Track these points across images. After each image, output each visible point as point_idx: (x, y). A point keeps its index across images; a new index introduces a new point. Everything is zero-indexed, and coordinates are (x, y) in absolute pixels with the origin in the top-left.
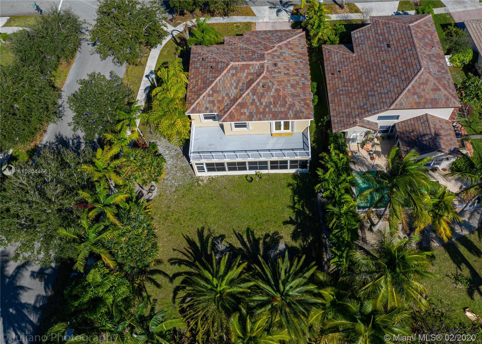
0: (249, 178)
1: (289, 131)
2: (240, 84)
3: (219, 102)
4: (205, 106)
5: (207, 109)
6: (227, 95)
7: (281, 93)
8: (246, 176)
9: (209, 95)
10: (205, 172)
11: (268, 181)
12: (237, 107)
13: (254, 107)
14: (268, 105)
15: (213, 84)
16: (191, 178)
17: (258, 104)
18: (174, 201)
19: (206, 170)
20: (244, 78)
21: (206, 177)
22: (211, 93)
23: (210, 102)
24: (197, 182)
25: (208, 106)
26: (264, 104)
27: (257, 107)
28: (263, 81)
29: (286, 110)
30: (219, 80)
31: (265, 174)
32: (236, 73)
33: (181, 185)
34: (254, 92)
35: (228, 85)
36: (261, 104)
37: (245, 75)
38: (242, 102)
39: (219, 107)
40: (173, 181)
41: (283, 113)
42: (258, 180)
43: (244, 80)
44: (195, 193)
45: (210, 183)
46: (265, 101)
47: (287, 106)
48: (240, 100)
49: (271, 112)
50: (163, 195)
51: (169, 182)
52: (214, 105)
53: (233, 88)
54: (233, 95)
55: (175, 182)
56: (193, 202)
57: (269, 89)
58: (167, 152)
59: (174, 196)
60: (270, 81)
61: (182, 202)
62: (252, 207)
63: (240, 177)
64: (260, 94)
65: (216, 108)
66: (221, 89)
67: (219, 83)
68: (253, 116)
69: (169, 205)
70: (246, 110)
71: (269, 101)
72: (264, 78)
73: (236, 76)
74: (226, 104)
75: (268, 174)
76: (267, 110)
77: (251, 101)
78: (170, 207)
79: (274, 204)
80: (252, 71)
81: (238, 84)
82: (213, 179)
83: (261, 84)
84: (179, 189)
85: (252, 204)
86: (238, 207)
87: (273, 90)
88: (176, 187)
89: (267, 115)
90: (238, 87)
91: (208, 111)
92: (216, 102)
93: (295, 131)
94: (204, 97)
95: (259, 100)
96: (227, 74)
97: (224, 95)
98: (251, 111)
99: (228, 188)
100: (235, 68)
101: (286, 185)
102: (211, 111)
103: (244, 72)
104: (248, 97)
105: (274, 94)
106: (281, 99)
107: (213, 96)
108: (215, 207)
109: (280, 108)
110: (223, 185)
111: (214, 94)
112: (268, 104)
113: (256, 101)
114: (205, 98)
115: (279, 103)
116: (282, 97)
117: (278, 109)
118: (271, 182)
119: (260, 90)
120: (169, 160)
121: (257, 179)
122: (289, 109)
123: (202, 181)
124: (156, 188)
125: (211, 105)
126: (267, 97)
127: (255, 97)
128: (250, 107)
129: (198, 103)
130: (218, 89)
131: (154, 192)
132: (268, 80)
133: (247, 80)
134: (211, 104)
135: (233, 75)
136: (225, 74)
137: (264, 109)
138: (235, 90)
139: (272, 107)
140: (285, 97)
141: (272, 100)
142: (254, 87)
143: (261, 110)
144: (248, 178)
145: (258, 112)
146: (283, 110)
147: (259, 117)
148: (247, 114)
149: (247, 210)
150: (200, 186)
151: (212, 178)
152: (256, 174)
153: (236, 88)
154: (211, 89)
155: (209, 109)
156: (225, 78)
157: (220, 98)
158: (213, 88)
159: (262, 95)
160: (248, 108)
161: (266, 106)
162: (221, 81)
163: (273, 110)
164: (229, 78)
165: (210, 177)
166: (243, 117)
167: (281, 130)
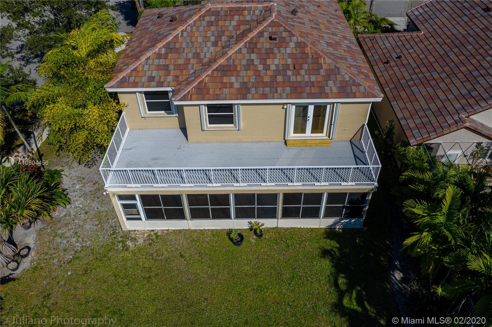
0: (234, 236)
1: (322, 136)
2: (224, 38)
3: (178, 67)
4: (148, 74)
5: (151, 79)
6: (197, 55)
7: (308, 50)
8: (229, 232)
9: (159, 56)
10: (140, 219)
11: (276, 244)
12: (215, 72)
13: (250, 73)
14: (282, 70)
15: (170, 38)
16: (113, 234)
17: (260, 67)
18: (62, 283)
19: (142, 215)
20: (231, 28)
21: (144, 232)
22: (163, 51)
23: (159, 67)
24: (123, 242)
25: (155, 74)
26: (273, 67)
27: (257, 73)
28: (270, 29)
29: (320, 79)
30: (182, 31)
31: (268, 230)
32: (217, 21)
33: (88, 247)
34: (252, 47)
35: (200, 39)
36: (267, 67)
37: (234, 23)
38: (226, 64)
39: (177, 77)
40: (74, 239)
41: (316, 85)
42: (253, 241)
43: (231, 32)
44: (114, 266)
45: (150, 244)
46: (274, 63)
47: (322, 72)
48: (222, 61)
49: (287, 82)
50: (42, 268)
51: (65, 242)
52: (168, 73)
53: (209, 44)
54: (208, 55)
55: (77, 241)
56: (104, 286)
57: (283, 43)
58: (77, 187)
59: (67, 271)
60: (286, 30)
61: (80, 285)
62: (241, 300)
63: (215, 233)
64: (263, 51)
65: (170, 78)
66: (184, 45)
67: (182, 36)
68: (248, 90)
69: (47, 292)
70: (233, 79)
71: (283, 62)
72: (273, 24)
73: (217, 25)
74: (192, 71)
75: (276, 230)
76: (280, 79)
77: (244, 62)
78: (48, 295)
79: (292, 295)
80: (248, 18)
81: (219, 38)
82: (157, 237)
83: (266, 35)
84: (81, 255)
85: (239, 294)
86: (206, 299)
87: (292, 45)
88: (76, 252)
89: (280, 90)
90: (219, 43)
91: (153, 84)
92: (172, 67)
93: (335, 135)
94: (149, 58)
95: (263, 61)
96: (198, 23)
97: (190, 55)
98: (245, 80)
99: (187, 255)
100: (216, 13)
101: (317, 252)
102: (161, 84)
103: (232, 19)
104: (239, 56)
105: (294, 51)
106: (309, 60)
107: (166, 58)
108: (154, 300)
109: (307, 77)
110: (177, 249)
111: (170, 55)
112: (281, 68)
113: (256, 62)
114: (150, 61)
115: (306, 66)
116: (310, 56)
117: (304, 77)
118: (283, 245)
119: (264, 43)
120: (77, 200)
121: (253, 239)
122: (328, 77)
123: (134, 240)
124: (33, 253)
125: (162, 73)
126: (278, 56)
127: (253, 56)
128: (243, 73)
129: (135, 70)
130: (178, 46)
131: (24, 260)
132: (281, 29)
133: (238, 32)
134: (160, 72)
135: (210, 24)
136: (195, 22)
137: (274, 77)
138: (213, 48)
139: (289, 73)
140: (316, 58)
141: (289, 61)
142: (252, 38)
143: (267, 79)
144: (232, 236)
145: (260, 83)
146: (313, 78)
147: (261, 92)
148: (237, 85)
149: (227, 308)
150: (127, 249)
151: (156, 234)
152: (251, 229)
153: (215, 44)
154: (164, 46)
155: (156, 79)
156: (194, 28)
157: (181, 61)
158: (168, 43)
159: (269, 53)
160: (237, 76)
161: (278, 72)
162: (185, 33)
163: (293, 78)
164: (201, 29)
165: (152, 233)
166: (226, 91)
167: (305, 133)
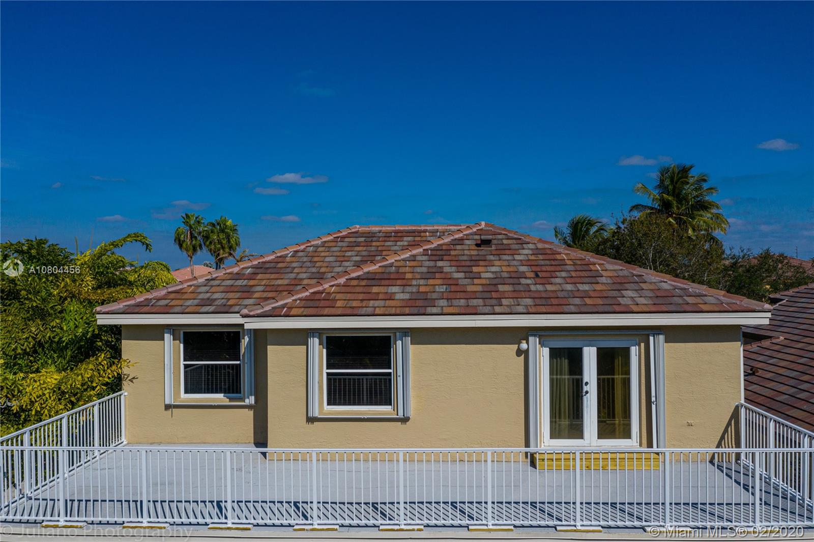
1: (630, 446)
4: (205, 296)
5: (207, 302)
9: (237, 276)
12: (355, 281)
13: (436, 281)
14: (510, 278)
15: (268, 258)
17: (459, 275)
22: (249, 271)
25: (217, 296)
26: (488, 276)
27: (451, 282)
28: (476, 237)
29: (600, 288)
34: (438, 254)
36: (473, 276)
37: (402, 243)
38: (380, 271)
46: (489, 271)
47: (604, 280)
48: (371, 268)
49: (523, 292)
57: (506, 250)
64: (464, 258)
65: (249, 301)
68: (431, 302)
71: (510, 270)
72: (482, 232)
76: (505, 288)
77: (421, 270)
80: (431, 239)
83: (469, 242)
87: (526, 252)
91: (209, 308)
92: (259, 289)
94: (214, 279)
95: (464, 269)
100: (368, 235)
102: (224, 309)
103: (400, 240)
104: (411, 264)
105: (532, 258)
106: (569, 268)
107: (251, 279)
109: (569, 285)
111: (261, 275)
112: (505, 276)
113: (449, 270)
116: (569, 263)
117: (561, 286)
119: (465, 251)
125: (235, 295)
126: (498, 263)
128: (418, 282)
129: (177, 291)
134: (232, 293)
137: (491, 286)
139: (526, 281)
140: (584, 264)
141: (524, 269)
142: (439, 245)
145: (457, 293)
146: (584, 288)
148: (402, 296)
154: (253, 266)
155: (218, 303)
158: (262, 264)
159: (478, 260)
160: (405, 285)
161: (499, 280)
163: (537, 288)
166: (376, 303)
167: (581, 436)
